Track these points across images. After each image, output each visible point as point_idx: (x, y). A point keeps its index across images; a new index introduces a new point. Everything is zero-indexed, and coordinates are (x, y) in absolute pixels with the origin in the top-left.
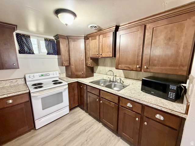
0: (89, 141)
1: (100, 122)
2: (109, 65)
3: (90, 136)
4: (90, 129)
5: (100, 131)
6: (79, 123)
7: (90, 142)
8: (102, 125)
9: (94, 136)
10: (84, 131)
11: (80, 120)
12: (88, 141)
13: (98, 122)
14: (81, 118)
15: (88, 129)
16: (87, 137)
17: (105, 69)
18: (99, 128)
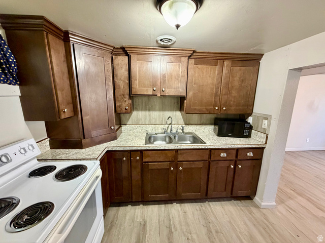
0: (192, 236)
1: (172, 203)
2: (157, 107)
3: (185, 230)
4: (174, 221)
5: (185, 213)
6: (148, 229)
7: (195, 236)
8: (178, 205)
9: (187, 225)
10: (171, 232)
11: (143, 223)
12: (190, 238)
13: (170, 205)
14: (139, 219)
15: (170, 225)
16: (184, 235)
17: (150, 115)
18: (180, 211)
